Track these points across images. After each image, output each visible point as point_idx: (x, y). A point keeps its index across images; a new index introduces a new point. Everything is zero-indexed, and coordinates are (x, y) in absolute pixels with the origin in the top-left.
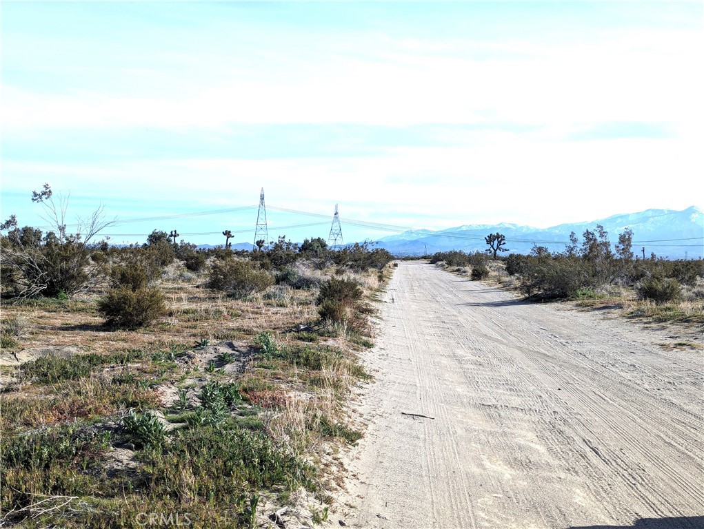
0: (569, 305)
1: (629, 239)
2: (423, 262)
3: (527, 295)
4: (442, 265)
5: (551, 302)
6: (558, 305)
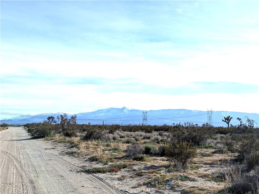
3: (32, 137)
4: (26, 128)
6: (40, 139)
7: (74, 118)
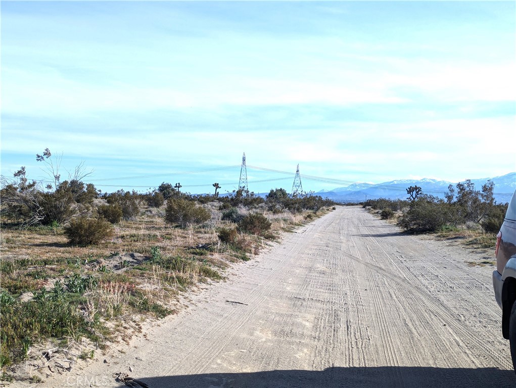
0: (433, 236)
1: (491, 189)
2: (359, 207)
3: (405, 229)
4: (369, 209)
5: (422, 234)
6: (425, 236)
7: (488, 189)
